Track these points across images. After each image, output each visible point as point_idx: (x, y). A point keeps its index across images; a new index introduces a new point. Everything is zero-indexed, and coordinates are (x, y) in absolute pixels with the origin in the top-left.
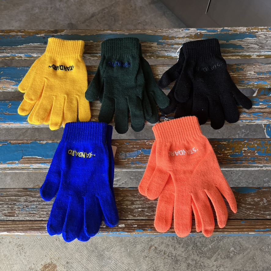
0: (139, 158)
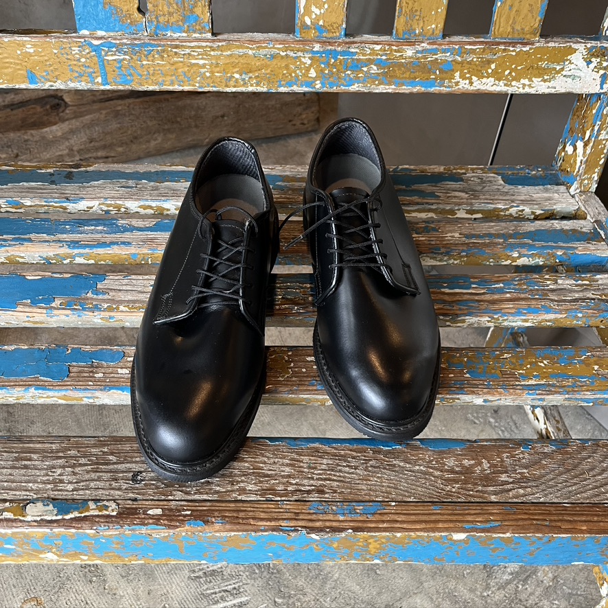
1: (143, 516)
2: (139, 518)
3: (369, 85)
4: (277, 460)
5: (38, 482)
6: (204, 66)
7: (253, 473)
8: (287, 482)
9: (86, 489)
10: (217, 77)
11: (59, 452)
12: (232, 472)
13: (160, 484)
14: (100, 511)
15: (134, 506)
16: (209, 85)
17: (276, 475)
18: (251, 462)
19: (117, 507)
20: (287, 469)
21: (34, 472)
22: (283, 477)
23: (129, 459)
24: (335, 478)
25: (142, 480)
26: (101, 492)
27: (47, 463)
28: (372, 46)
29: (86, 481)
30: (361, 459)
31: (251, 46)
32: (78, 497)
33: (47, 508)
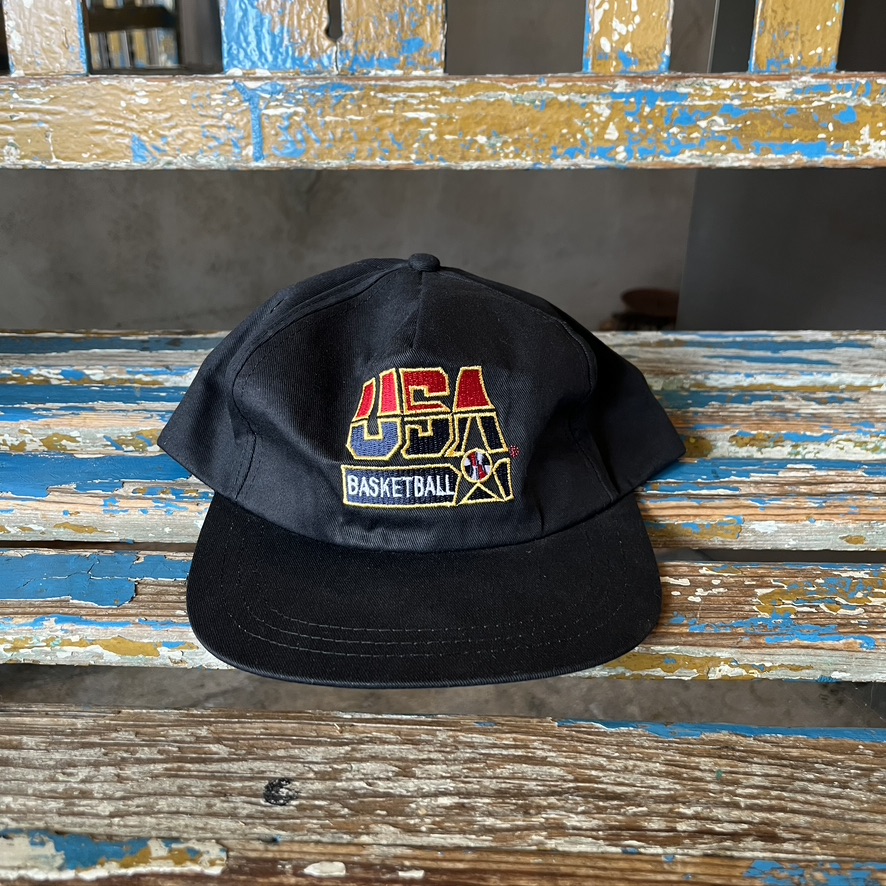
1: (293, 881)
3: (709, 153)
4: (631, 762)
5: (27, 795)
6: (427, 123)
7: (577, 789)
8: (671, 810)
9: (146, 814)
10: (447, 141)
11: (89, 734)
12: (521, 786)
13: (337, 806)
14: (178, 863)
15: (270, 855)
16: (432, 157)
17: (637, 794)
18: (566, 765)
19: (224, 855)
20: (664, 783)
21: (20, 772)
22: (658, 800)
23: (260, 752)
24: (796, 806)
25: (291, 798)
26: (183, 821)
27: (57, 756)
28: (715, 82)
29: (149, 794)
30: (850, 767)
31: (509, 86)
32: (122, 831)
33: (39, 851)
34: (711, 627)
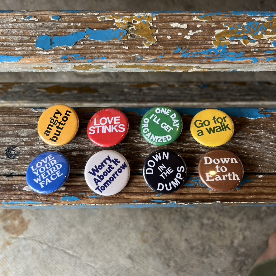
0: (81, 49)
1: (19, 193)
2: (15, 194)
15: (10, 182)
17: (146, 147)
23: (2, 133)
25: (16, 155)
34: (191, 54)
